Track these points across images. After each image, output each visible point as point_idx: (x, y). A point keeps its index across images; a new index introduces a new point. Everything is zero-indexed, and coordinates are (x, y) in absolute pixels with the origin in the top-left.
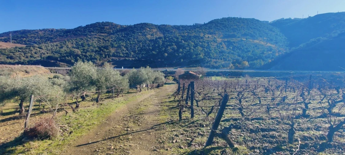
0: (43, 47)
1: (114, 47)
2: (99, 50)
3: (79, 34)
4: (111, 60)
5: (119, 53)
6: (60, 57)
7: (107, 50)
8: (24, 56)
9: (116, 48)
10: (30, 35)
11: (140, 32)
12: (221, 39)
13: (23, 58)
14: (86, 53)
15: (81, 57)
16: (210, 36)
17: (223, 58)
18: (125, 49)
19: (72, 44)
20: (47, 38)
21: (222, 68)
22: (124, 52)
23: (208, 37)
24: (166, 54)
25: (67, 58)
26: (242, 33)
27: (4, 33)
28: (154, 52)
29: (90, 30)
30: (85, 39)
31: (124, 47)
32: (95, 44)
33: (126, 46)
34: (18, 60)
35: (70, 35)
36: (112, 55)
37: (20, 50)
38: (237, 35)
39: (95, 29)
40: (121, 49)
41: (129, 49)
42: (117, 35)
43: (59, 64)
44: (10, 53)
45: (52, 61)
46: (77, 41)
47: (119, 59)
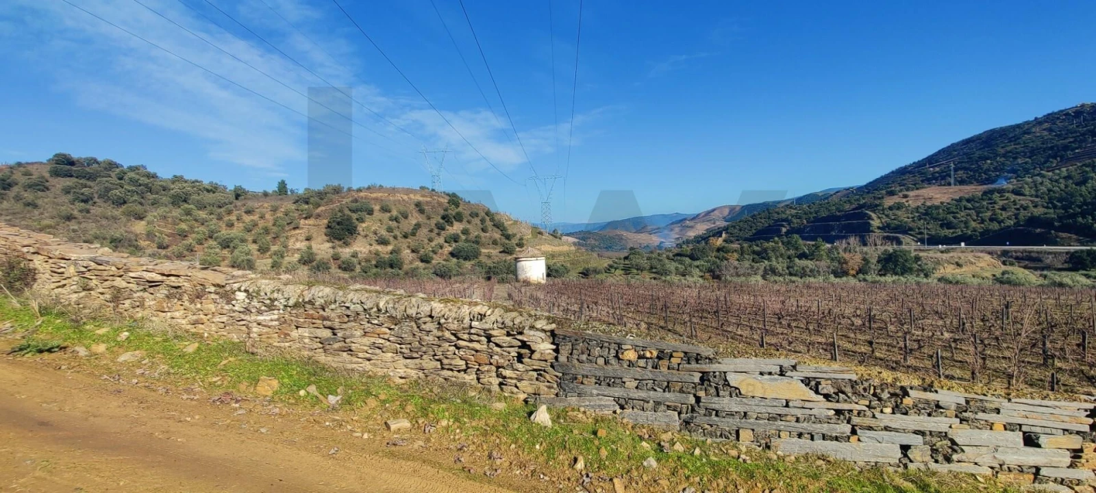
0: (1027, 191)
6: (1060, 218)
8: (975, 218)
13: (973, 224)
20: (1052, 148)
25: (1080, 219)
34: (962, 231)
37: (969, 205)
43: (1057, 237)
44: (948, 216)
45: (1038, 230)
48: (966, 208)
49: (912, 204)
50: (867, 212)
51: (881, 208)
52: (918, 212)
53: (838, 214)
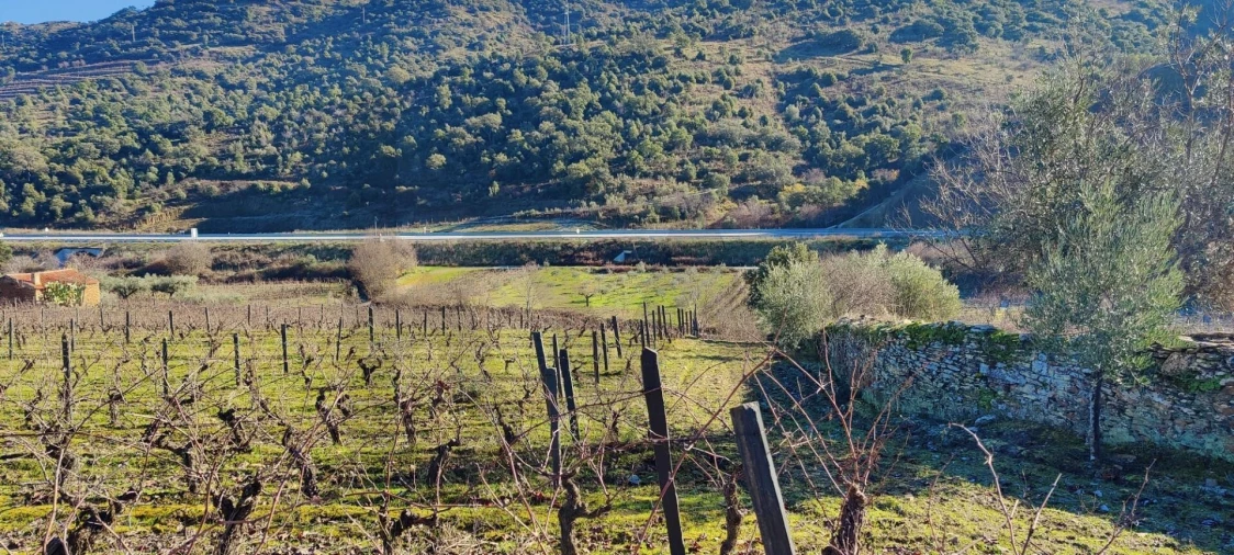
1: (219, 128)
2: (138, 146)
3: (113, 52)
4: (183, 195)
5: (233, 157)
7: (174, 144)
9: (228, 129)
11: (412, 34)
12: (768, 66)
14: (70, 161)
15: (44, 182)
16: (711, 48)
17: (693, 173)
18: (268, 137)
19: (51, 114)
21: (654, 221)
22: (258, 151)
23: (701, 57)
24: (438, 159)
26: (907, 20)
28: (388, 149)
29: (169, 27)
30: (124, 82)
31: (265, 126)
33: (279, 118)
35: (69, 59)
36: (198, 167)
38: (869, 33)
39: (195, 22)
40: (248, 139)
41: (289, 134)
42: (297, 52)
46: (81, 93)
47: (227, 186)
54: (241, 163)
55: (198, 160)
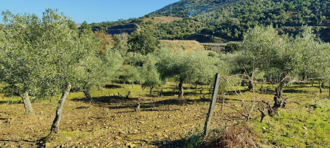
0: (198, 19)
1: (290, 10)
2: (264, 17)
4: (283, 31)
5: (298, 19)
6: (215, 30)
7: (277, 16)
8: (181, 30)
9: (293, 10)
10: (187, 6)
13: (180, 33)
14: (246, 22)
15: (239, 28)
18: (309, 11)
19: (229, 12)
20: (203, 7)
22: (306, 16)
25: (222, 30)
27: (165, 7)
30: (246, 2)
31: (307, 8)
32: (259, 8)
33: (312, 5)
34: (176, 35)
36: (286, 23)
37: (178, 24)
40: (302, 13)
41: (318, 10)
43: (214, 38)
44: (170, 28)
45: (207, 35)
46: (236, 6)
47: (297, 28)
48: (177, 25)
49: (156, 22)
50: (136, 24)
51: (142, 23)
52: (158, 26)
53: (122, 25)
54: (302, 21)
55: (285, 20)
